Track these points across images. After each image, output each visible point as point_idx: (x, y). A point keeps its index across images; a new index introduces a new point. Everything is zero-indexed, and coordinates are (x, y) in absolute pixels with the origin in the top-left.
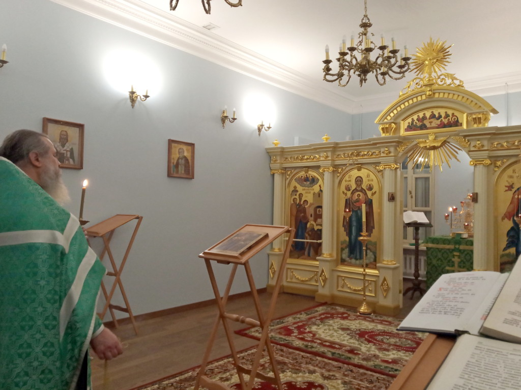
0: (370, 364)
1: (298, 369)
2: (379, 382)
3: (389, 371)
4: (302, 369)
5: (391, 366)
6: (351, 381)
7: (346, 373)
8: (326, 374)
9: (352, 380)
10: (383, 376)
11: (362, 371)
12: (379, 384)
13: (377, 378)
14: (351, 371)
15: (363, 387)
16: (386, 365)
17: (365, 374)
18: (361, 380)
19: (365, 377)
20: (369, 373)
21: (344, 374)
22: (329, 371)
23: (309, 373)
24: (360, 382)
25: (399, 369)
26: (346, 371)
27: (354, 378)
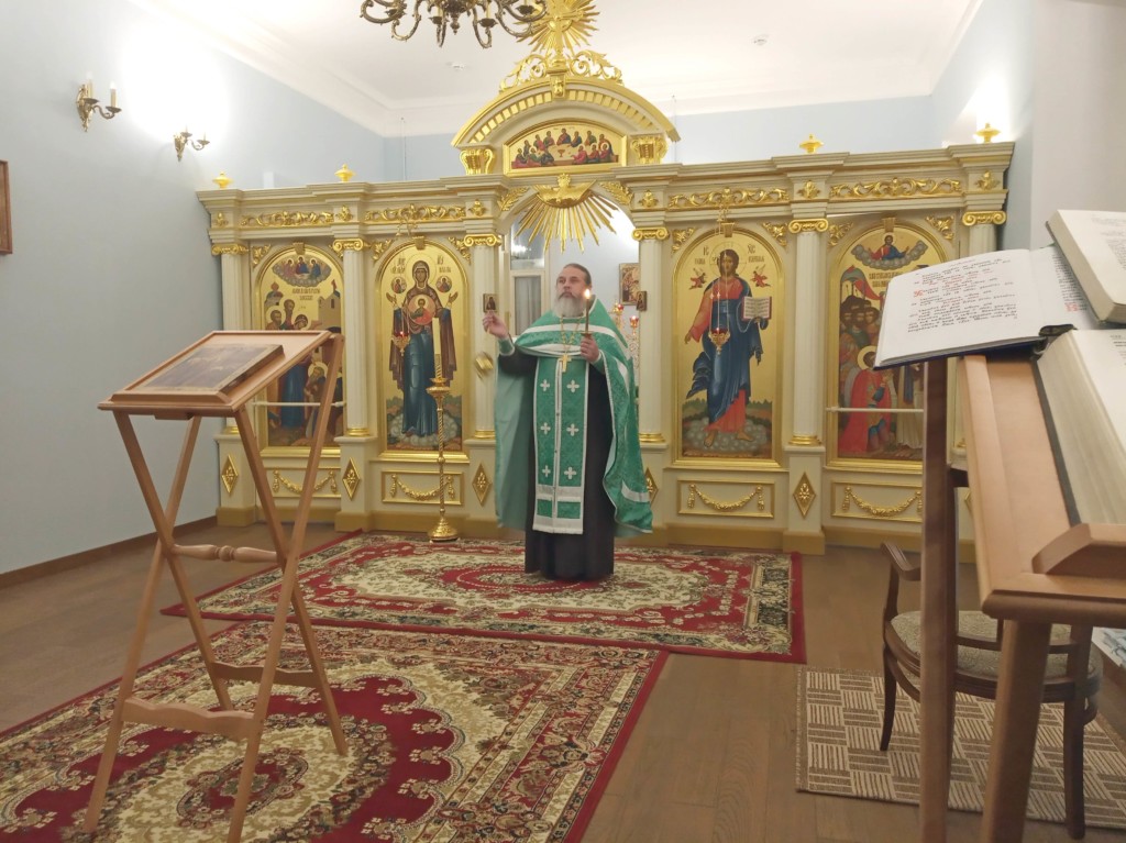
0: (481, 624)
1: (335, 660)
2: (506, 653)
3: (520, 630)
4: (345, 657)
5: (520, 621)
6: (454, 661)
7: (439, 648)
8: (400, 657)
9: (454, 658)
10: (510, 641)
11: (468, 639)
12: (508, 656)
13: (502, 646)
14: (448, 643)
15: (481, 667)
16: (511, 621)
17: (477, 643)
18: (472, 656)
19: (478, 648)
20: (484, 640)
21: (435, 650)
22: (403, 650)
23: (362, 662)
24: (471, 660)
25: (536, 623)
26: (438, 645)
27: (458, 654)
